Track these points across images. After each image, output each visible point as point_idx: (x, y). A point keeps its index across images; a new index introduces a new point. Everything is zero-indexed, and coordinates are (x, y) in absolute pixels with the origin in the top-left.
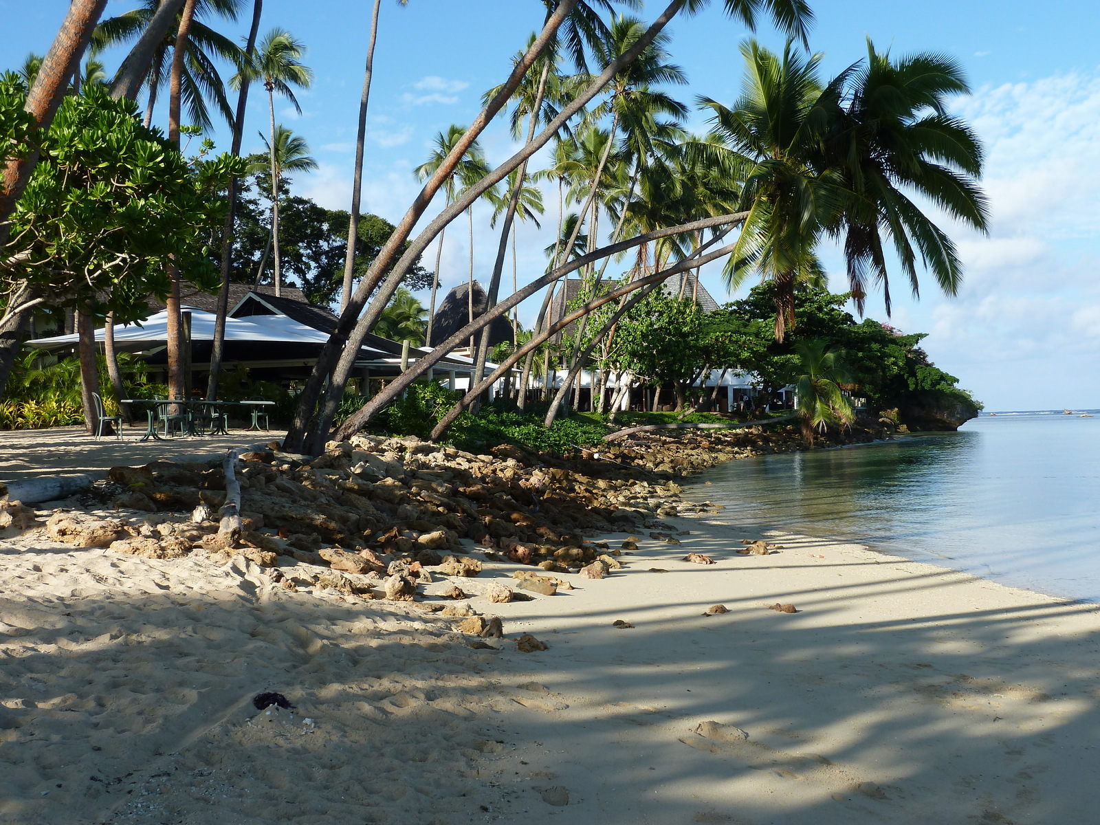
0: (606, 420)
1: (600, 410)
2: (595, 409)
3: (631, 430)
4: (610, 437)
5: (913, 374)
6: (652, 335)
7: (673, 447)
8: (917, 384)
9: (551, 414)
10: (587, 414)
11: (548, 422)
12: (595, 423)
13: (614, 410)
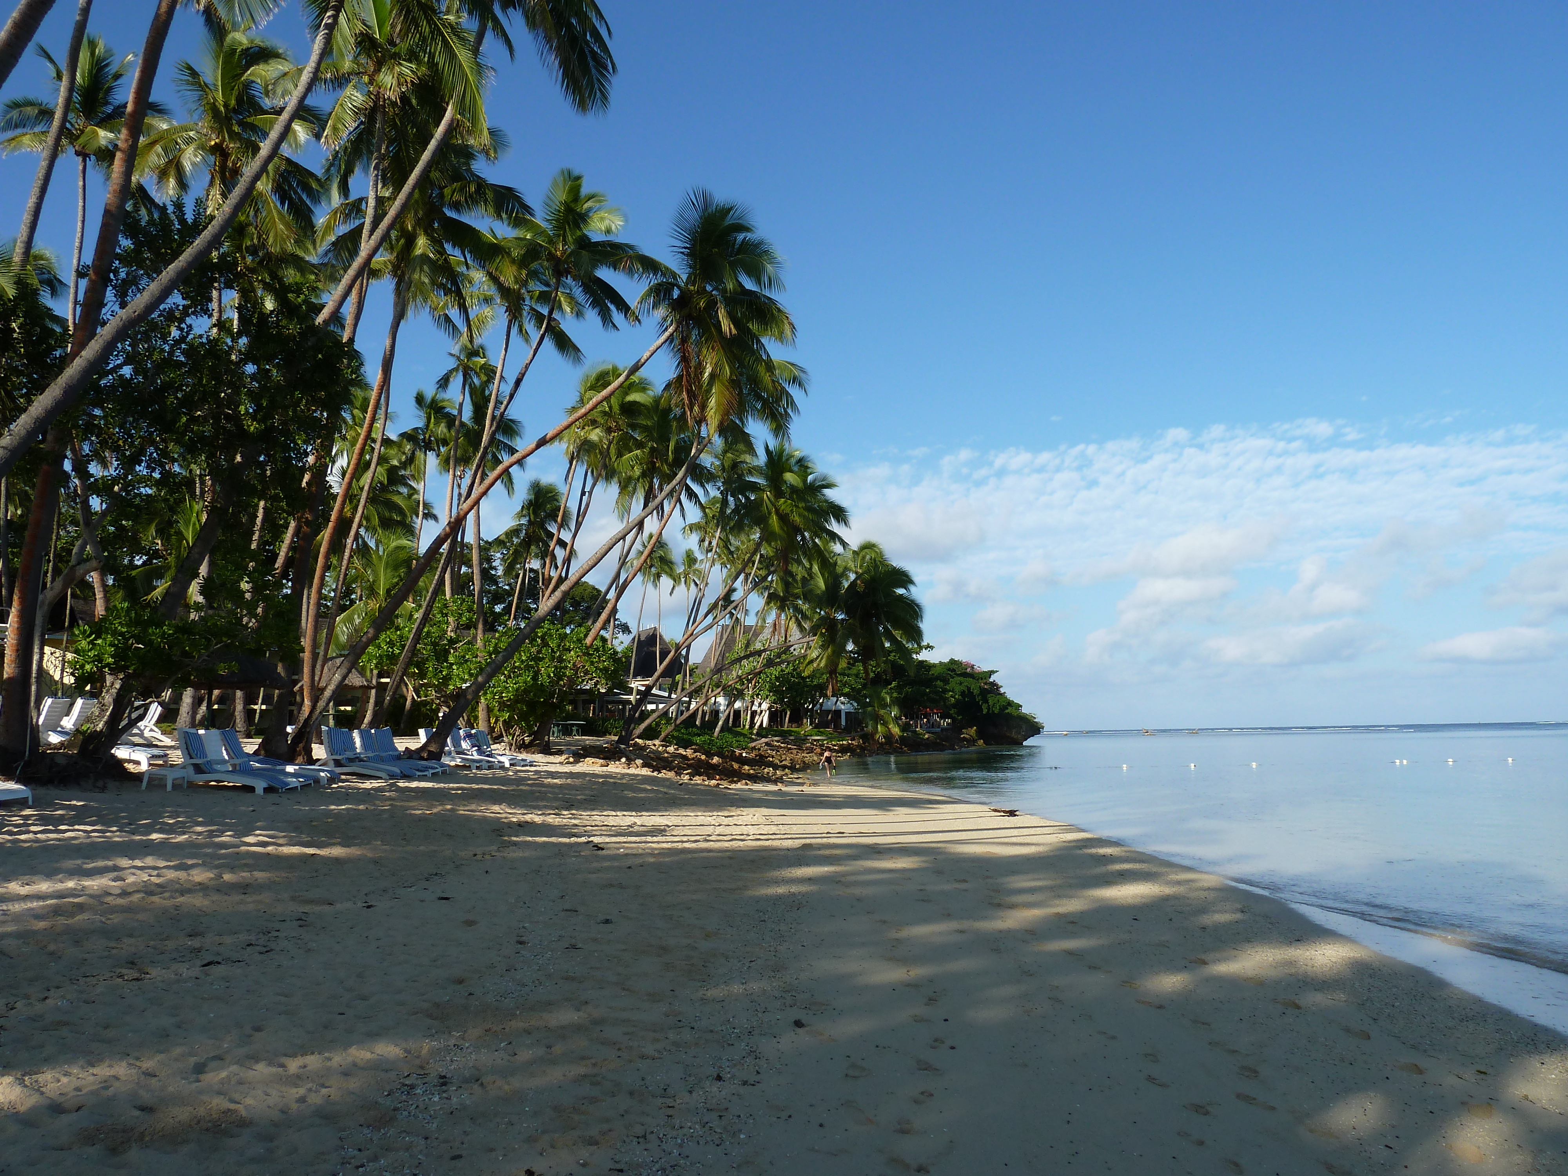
0: (752, 733)
1: (747, 727)
2: (744, 726)
3: (767, 740)
4: (753, 744)
5: (986, 701)
6: (782, 678)
7: (795, 751)
8: (989, 709)
9: (717, 729)
10: (738, 729)
11: (716, 734)
12: (744, 735)
13: (756, 727)
